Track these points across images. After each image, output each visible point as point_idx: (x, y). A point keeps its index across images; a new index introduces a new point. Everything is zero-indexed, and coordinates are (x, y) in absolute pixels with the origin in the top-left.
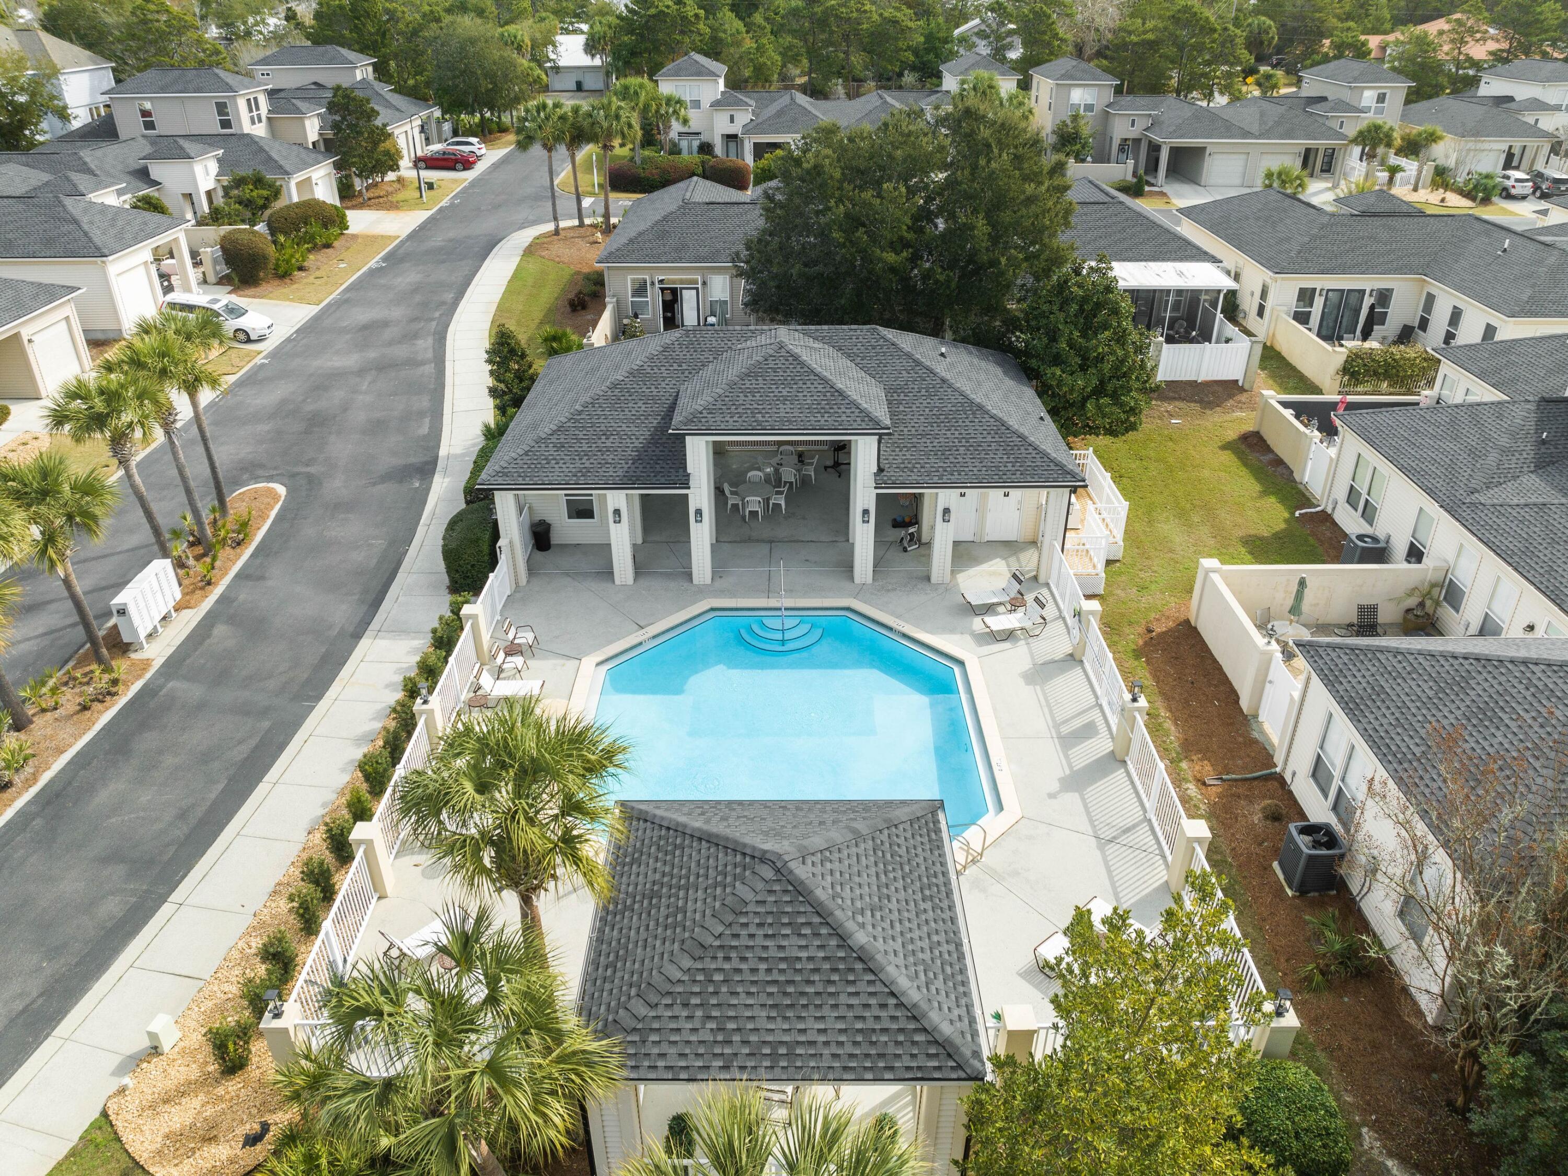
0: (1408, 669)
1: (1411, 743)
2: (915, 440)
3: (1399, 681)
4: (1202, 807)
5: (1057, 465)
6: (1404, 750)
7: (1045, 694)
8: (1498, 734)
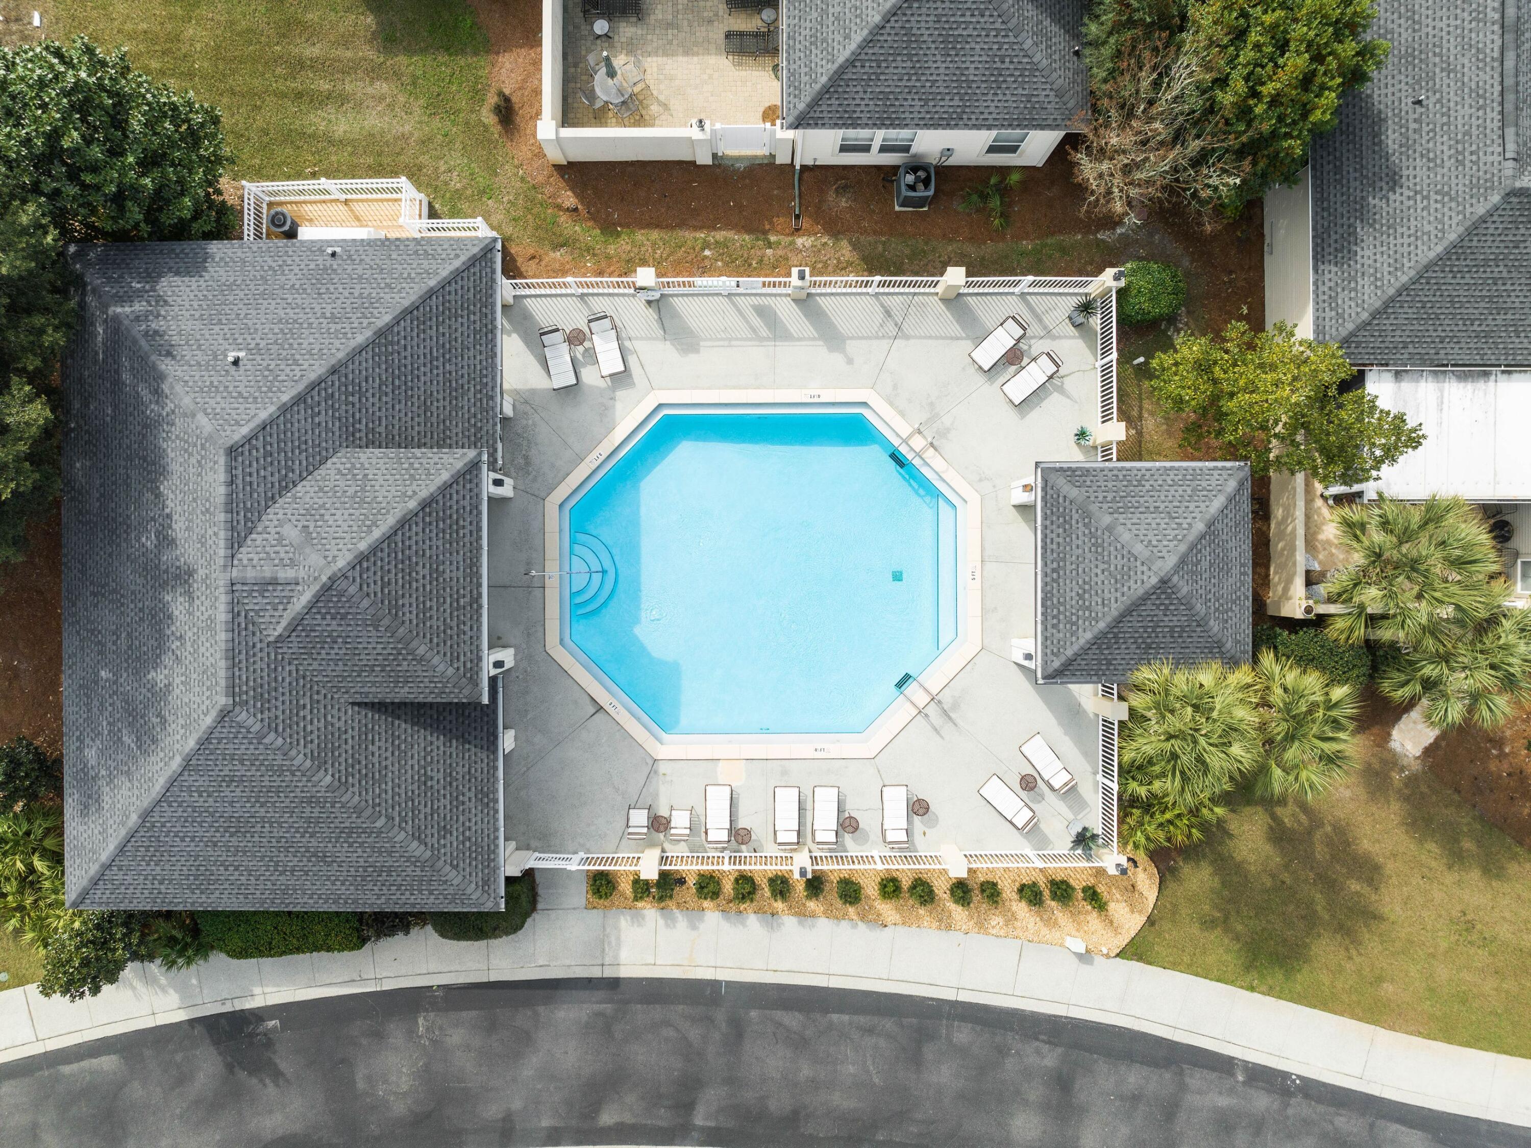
0: (874, 64)
1: (947, 103)
2: (434, 420)
3: (882, 77)
4: (824, 240)
5: (473, 265)
6: (951, 110)
7: (711, 339)
8: (973, 45)
